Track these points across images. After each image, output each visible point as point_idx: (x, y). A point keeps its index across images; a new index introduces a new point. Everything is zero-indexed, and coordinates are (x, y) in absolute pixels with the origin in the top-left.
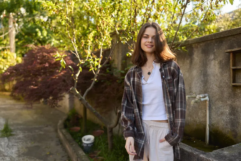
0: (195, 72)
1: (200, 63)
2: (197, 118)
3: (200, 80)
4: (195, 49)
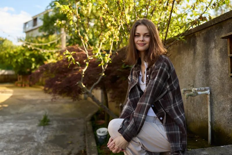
0: (198, 64)
1: (202, 52)
2: (201, 115)
3: (203, 72)
4: (198, 38)
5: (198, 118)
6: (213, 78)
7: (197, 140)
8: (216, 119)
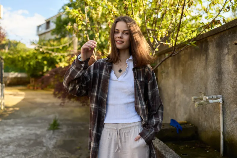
0: (210, 70)
1: (215, 58)
2: (213, 124)
3: (215, 79)
4: (210, 43)
5: (210, 127)
6: (226, 85)
7: (208, 151)
8: (228, 130)
